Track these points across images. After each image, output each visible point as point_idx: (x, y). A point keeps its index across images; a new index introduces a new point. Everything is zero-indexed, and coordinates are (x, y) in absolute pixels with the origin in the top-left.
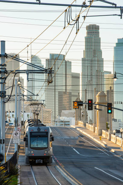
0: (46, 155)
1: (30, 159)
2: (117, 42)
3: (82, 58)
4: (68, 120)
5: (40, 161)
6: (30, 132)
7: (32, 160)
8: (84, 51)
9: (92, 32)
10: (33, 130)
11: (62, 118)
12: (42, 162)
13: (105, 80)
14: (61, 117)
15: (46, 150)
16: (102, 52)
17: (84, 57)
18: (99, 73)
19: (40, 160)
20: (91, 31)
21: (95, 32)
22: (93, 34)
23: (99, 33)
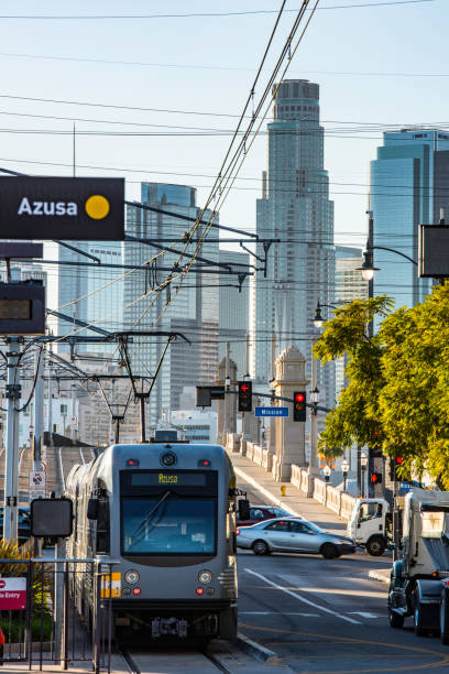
0: (205, 597)
1: (122, 615)
2: (382, 145)
3: (258, 200)
4: (204, 424)
5: (173, 626)
6: (121, 472)
7: (132, 621)
8: (264, 174)
9: (293, 108)
10: (137, 462)
11: (183, 415)
12: (183, 633)
13: (339, 280)
14: (180, 412)
15: (205, 565)
16: (327, 178)
17: (264, 195)
18: (318, 252)
19: (172, 620)
20: (290, 105)
21: (305, 109)
22: (296, 112)
23: (318, 112)
